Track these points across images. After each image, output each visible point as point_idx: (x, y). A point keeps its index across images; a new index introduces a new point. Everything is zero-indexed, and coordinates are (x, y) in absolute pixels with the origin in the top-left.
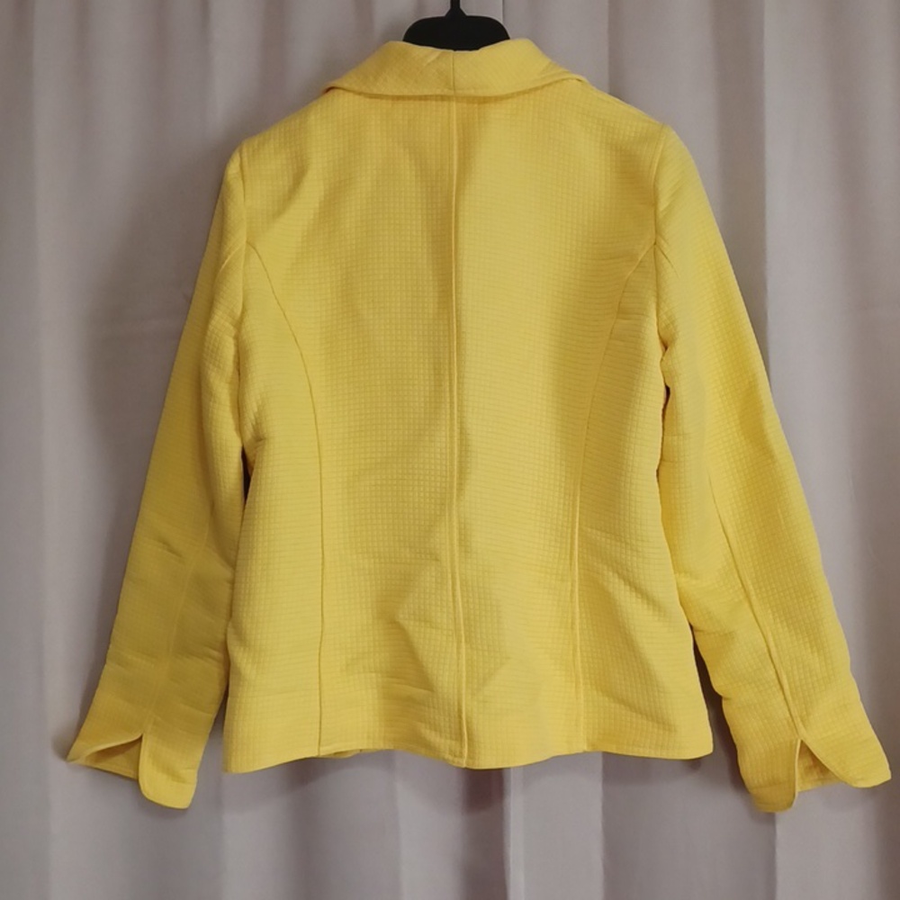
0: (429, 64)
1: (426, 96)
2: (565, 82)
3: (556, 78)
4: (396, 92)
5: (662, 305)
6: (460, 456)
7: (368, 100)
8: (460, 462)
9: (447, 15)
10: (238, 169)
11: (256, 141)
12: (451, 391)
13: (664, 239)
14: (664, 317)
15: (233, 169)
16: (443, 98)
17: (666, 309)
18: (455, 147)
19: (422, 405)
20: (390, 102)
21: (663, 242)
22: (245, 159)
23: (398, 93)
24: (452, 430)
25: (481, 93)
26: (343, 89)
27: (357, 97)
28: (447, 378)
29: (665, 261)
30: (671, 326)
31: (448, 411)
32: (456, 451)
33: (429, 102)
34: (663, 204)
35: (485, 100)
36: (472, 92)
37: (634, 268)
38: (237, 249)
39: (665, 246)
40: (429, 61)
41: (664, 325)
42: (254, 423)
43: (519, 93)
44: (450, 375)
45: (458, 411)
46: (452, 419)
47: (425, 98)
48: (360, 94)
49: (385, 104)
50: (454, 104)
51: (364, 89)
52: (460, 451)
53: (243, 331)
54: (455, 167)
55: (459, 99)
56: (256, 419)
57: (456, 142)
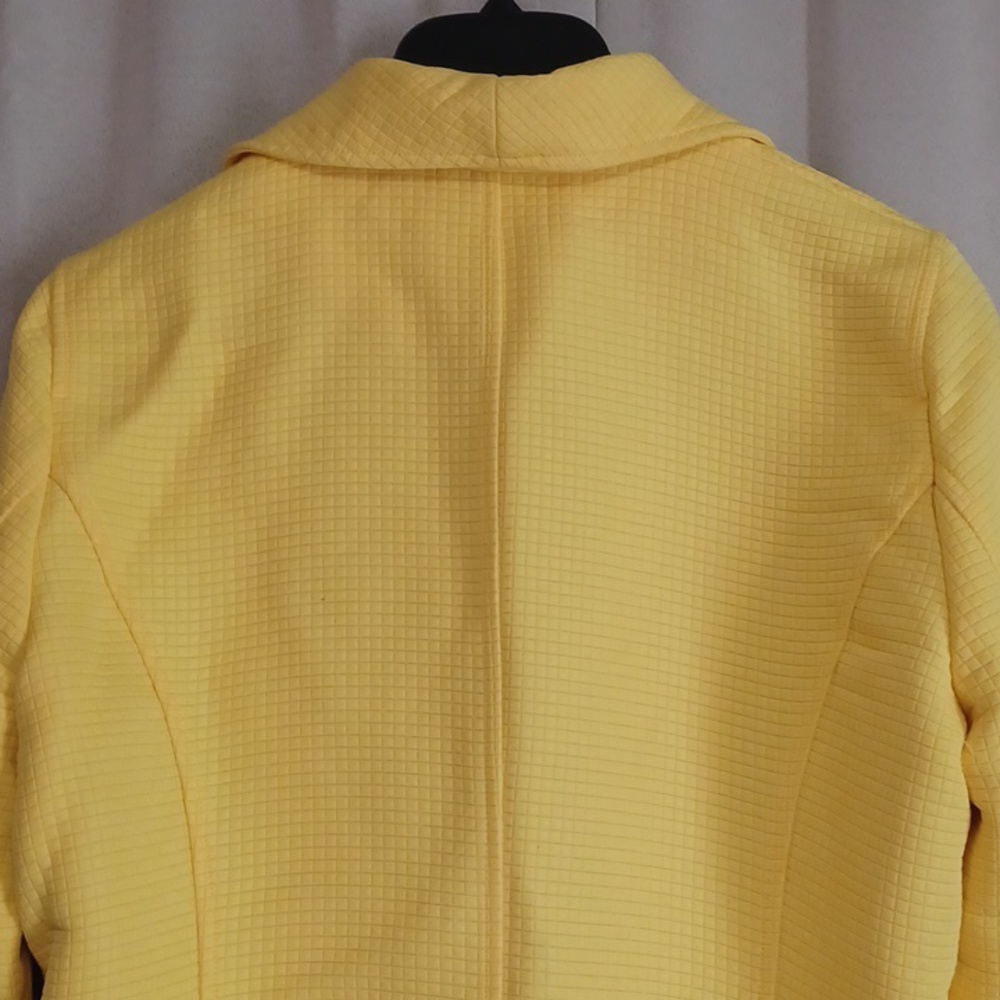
0: (444, 104)
1: (438, 170)
2: (728, 143)
3: (712, 136)
4: (376, 162)
5: (963, 625)
6: (511, 955)
7: (318, 179)
8: (510, 969)
9: (482, 10)
10: (46, 320)
11: (83, 263)
12: (490, 805)
13: (954, 473)
14: (968, 653)
15: (33, 319)
16: (473, 174)
17: (972, 635)
18: (500, 277)
19: (428, 832)
20: (364, 182)
21: (952, 482)
22: (60, 299)
23: (381, 166)
24: (491, 894)
25: (555, 164)
26: (268, 157)
27: (296, 172)
28: (482, 774)
29: (960, 524)
30: (985, 675)
31: (484, 849)
32: (501, 942)
33: (445, 184)
34: (947, 400)
35: (560, 180)
36: (537, 162)
37: (887, 536)
38: (26, 493)
39: (960, 491)
40: (445, 96)
41: (966, 671)
42: (44, 893)
43: (632, 167)
44: (490, 781)
45: (506, 851)
46: (491, 869)
47: (436, 175)
48: (302, 166)
49: (354, 188)
50: (497, 189)
51: (309, 155)
52: (511, 942)
53: (25, 680)
54: (500, 318)
55: (509, 177)
56: (47, 883)
57: (500, 266)
